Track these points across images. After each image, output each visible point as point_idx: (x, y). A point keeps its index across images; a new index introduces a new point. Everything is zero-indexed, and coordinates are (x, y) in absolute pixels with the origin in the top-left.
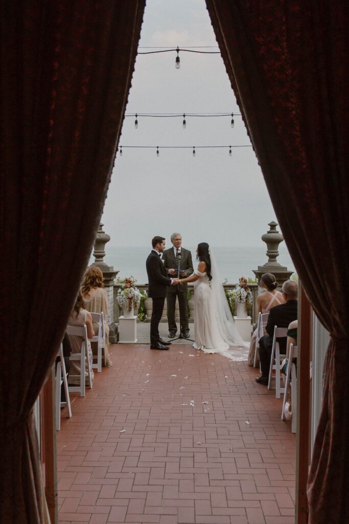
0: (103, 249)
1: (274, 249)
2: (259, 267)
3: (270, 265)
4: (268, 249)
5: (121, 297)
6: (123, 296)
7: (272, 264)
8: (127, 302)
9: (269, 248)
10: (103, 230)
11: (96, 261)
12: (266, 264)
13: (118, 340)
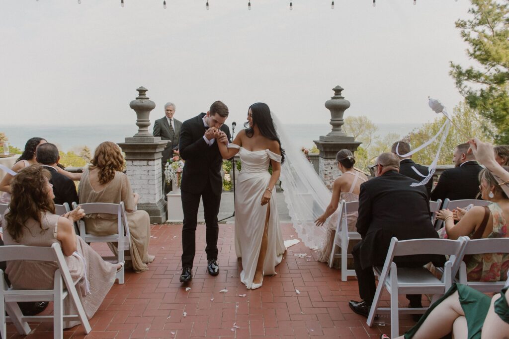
0: (148, 118)
1: (339, 117)
2: (321, 137)
3: (335, 135)
4: (332, 118)
5: (169, 171)
6: (170, 171)
7: (337, 133)
8: (176, 177)
9: (333, 116)
10: (147, 96)
11: (139, 131)
12: (330, 133)
13: (167, 219)
